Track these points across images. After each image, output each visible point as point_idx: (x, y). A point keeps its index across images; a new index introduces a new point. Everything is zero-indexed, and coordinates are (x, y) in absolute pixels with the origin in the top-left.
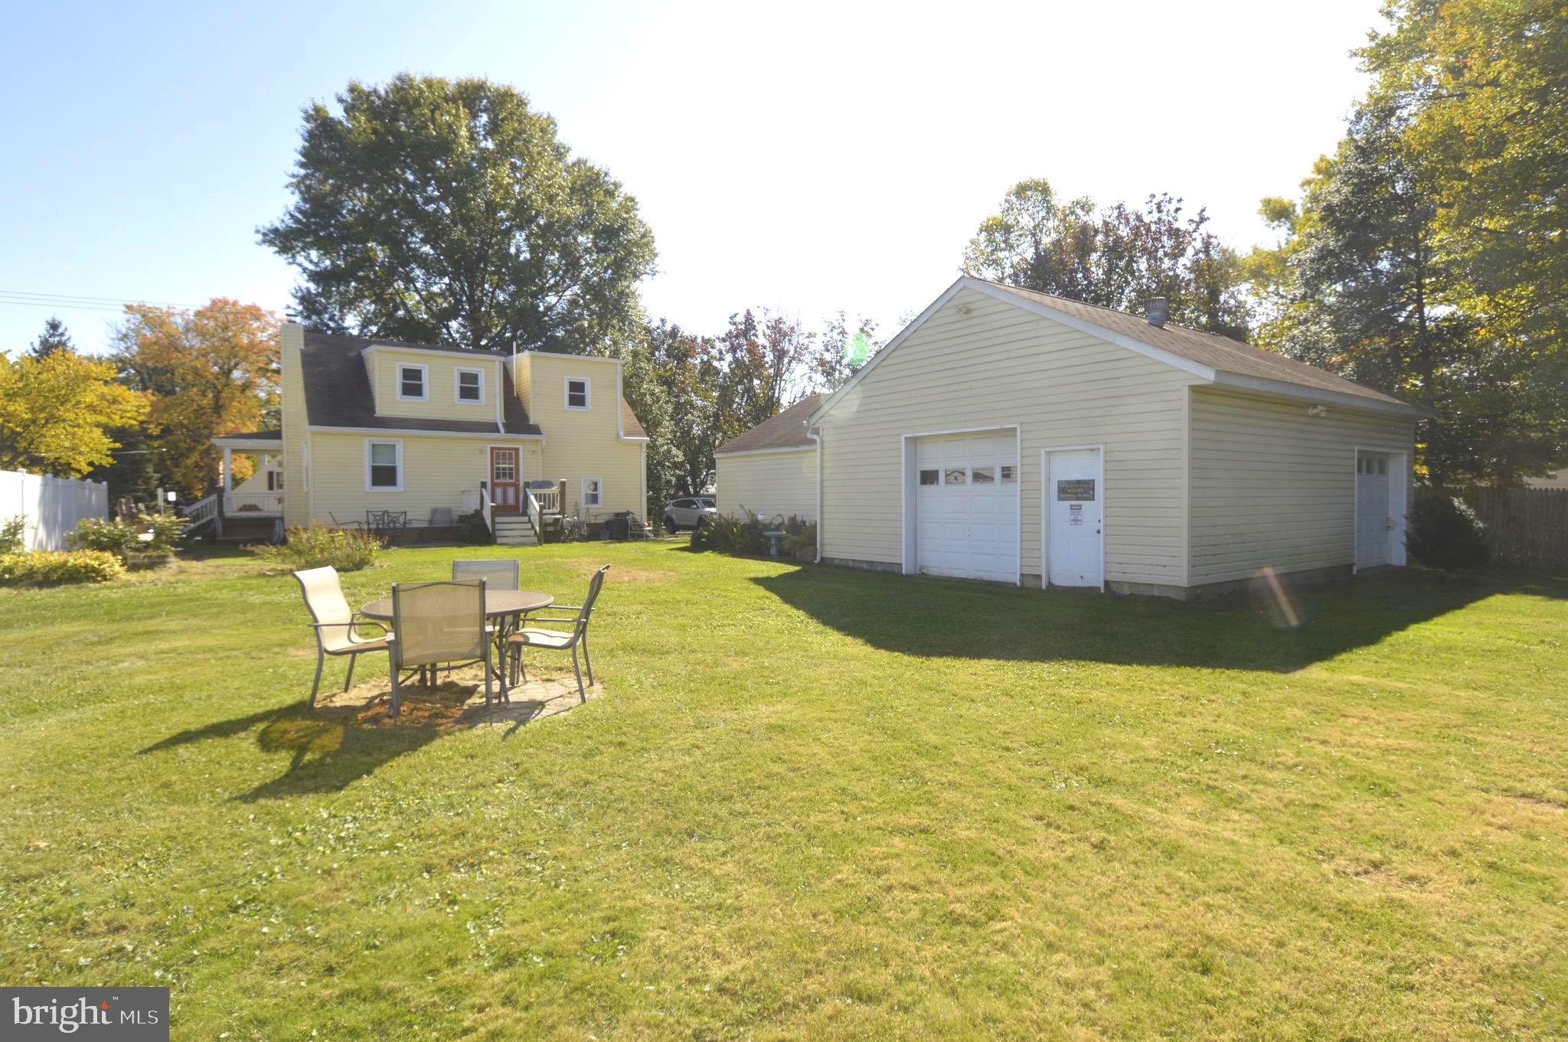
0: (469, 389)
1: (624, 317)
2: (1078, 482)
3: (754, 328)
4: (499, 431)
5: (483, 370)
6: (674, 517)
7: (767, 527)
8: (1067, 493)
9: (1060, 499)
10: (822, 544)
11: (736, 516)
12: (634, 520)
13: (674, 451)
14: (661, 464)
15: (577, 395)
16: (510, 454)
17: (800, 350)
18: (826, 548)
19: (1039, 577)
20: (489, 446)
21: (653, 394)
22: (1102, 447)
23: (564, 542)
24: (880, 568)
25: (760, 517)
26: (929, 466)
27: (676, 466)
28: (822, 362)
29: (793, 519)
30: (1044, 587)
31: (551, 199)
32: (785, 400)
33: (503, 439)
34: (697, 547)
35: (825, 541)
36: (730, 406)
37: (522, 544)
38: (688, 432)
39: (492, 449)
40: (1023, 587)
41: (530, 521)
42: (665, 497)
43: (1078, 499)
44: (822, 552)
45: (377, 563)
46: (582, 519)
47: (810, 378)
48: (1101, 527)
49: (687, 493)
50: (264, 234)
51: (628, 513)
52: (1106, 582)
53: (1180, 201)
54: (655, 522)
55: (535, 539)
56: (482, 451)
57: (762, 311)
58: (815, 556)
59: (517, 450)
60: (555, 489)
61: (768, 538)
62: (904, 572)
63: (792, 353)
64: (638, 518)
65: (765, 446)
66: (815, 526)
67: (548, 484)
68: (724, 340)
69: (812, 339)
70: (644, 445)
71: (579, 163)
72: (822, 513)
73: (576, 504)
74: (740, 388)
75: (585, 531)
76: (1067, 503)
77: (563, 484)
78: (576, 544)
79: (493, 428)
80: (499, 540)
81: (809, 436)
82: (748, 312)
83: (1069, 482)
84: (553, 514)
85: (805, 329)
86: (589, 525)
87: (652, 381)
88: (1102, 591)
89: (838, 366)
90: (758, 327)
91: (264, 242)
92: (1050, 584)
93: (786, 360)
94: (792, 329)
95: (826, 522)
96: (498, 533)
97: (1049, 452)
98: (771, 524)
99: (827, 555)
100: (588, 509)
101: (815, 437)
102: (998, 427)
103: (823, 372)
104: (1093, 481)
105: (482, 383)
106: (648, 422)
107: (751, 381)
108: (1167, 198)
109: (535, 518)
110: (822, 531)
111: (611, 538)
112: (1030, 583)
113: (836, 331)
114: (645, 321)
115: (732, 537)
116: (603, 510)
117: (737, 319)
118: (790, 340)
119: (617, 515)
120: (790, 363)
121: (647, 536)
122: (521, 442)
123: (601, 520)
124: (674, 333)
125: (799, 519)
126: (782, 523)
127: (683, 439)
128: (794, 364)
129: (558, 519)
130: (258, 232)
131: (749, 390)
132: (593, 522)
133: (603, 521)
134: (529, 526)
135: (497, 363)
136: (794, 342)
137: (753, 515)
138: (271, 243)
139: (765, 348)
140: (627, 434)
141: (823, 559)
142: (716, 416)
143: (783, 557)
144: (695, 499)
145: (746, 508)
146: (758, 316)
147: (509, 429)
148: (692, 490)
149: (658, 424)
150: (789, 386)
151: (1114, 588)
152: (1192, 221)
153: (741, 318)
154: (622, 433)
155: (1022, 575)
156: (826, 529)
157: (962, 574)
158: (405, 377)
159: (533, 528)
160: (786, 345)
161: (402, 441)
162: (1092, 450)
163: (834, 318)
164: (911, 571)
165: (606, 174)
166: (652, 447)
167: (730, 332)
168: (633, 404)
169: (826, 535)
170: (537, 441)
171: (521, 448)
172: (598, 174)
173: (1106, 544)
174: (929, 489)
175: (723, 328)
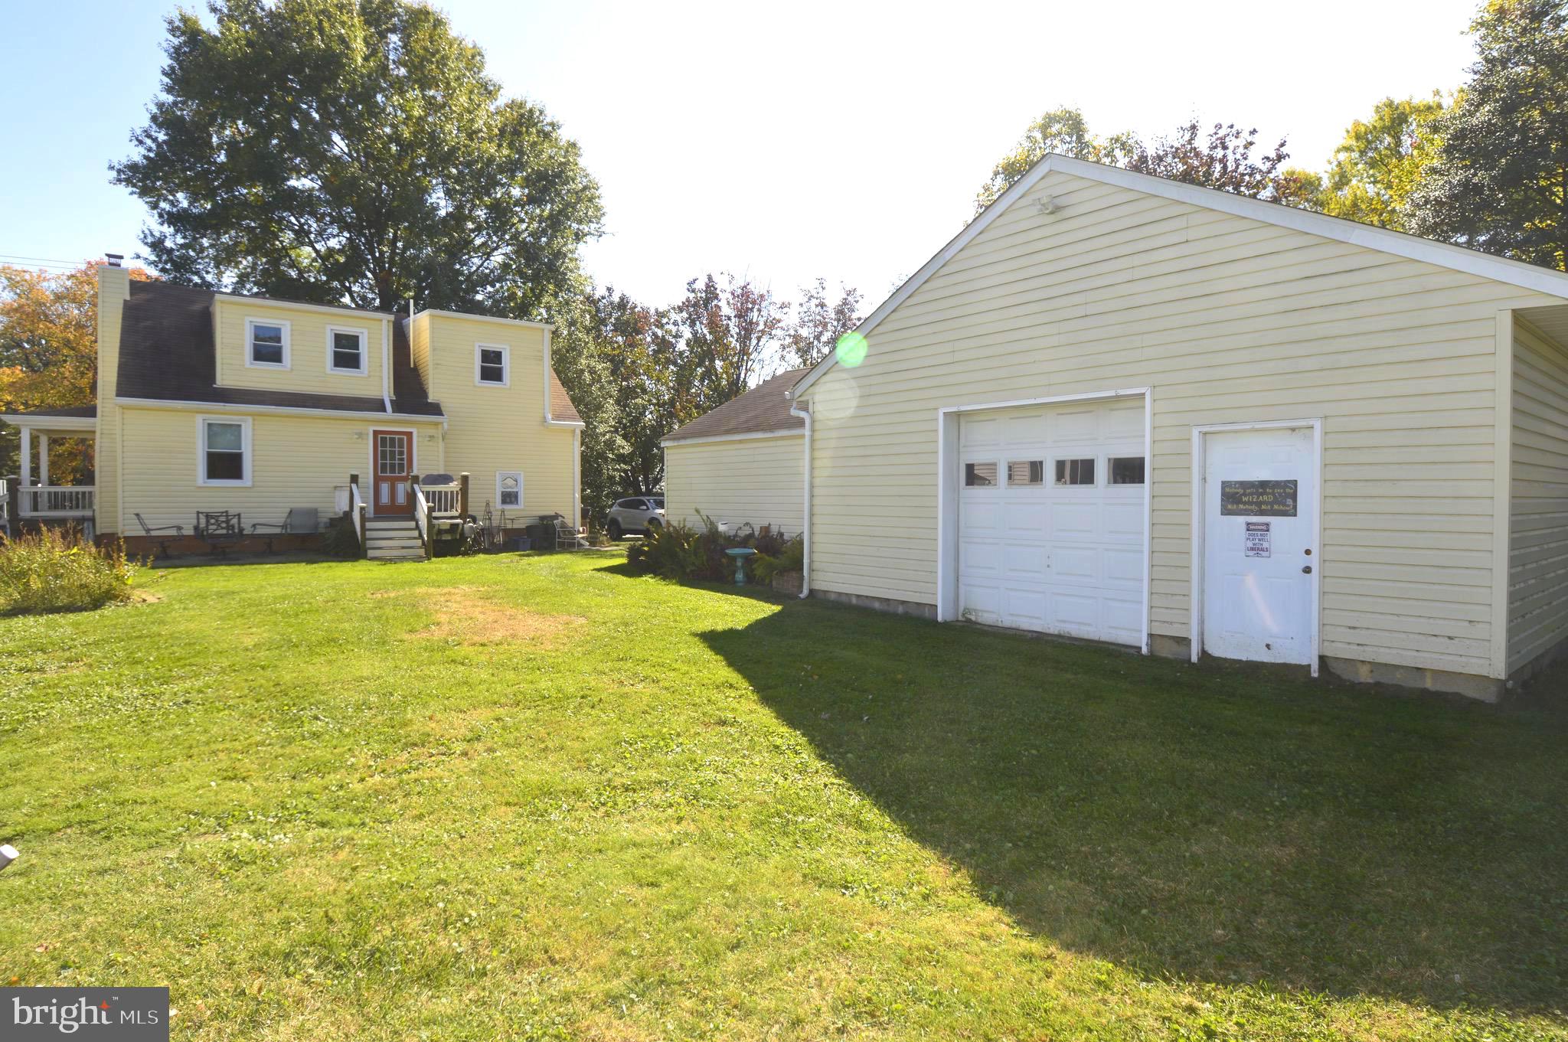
0: (347, 354)
1: (561, 283)
2: (1264, 484)
3: (716, 297)
4: (384, 410)
5: (365, 331)
6: (620, 519)
7: (732, 541)
8: (1240, 502)
9: (1225, 512)
10: (811, 570)
11: (689, 525)
12: (563, 525)
13: (619, 441)
14: (602, 456)
15: (492, 367)
16: (401, 441)
17: (772, 324)
18: (816, 575)
19: (1185, 641)
20: (371, 429)
21: (592, 371)
22: (1318, 425)
23: (465, 554)
24: (900, 609)
25: (722, 528)
26: (978, 457)
27: (621, 458)
28: (797, 339)
29: (766, 530)
30: (1194, 659)
31: (471, 135)
32: (753, 382)
33: (391, 421)
34: (634, 568)
35: (816, 566)
36: (688, 390)
37: (403, 559)
38: (637, 420)
39: (376, 433)
40: (1152, 657)
41: (417, 527)
42: (607, 496)
43: (1262, 513)
44: (811, 580)
45: (137, 595)
46: (495, 523)
47: (783, 358)
48: (1314, 561)
49: (639, 492)
50: (119, 171)
51: (556, 516)
52: (1322, 659)
53: (1253, 132)
54: (592, 526)
55: (422, 552)
56: (360, 435)
57: (726, 278)
58: (801, 586)
59: (410, 435)
60: (454, 486)
61: (734, 558)
62: (940, 619)
63: (761, 327)
64: (569, 522)
65: (728, 432)
66: (801, 543)
67: (446, 479)
68: (681, 309)
69: (785, 310)
70: (578, 432)
71: (513, 105)
72: (812, 524)
73: (488, 504)
74: (700, 370)
75: (500, 539)
76: (1241, 520)
77: (465, 480)
78: (482, 556)
79: (379, 405)
80: (371, 553)
81: (794, 412)
82: (710, 278)
83: (1243, 484)
84: (448, 518)
85: (778, 298)
86: (506, 531)
87: (592, 356)
88: (1315, 675)
89: (816, 342)
90: (721, 295)
91: (119, 180)
92: (1204, 654)
93: (754, 336)
94: (762, 296)
95: (816, 538)
96: (369, 544)
97: (1205, 434)
98: (736, 536)
99: (819, 585)
100: (503, 511)
101: (802, 414)
102: (1112, 393)
103: (799, 350)
104: (1295, 482)
105: (364, 349)
106: (585, 405)
107: (712, 361)
108: (1234, 131)
109: (423, 522)
110: (811, 552)
111: (532, 548)
112: (1166, 651)
113: (814, 302)
114: (588, 290)
115: (681, 554)
116: (522, 514)
117: (695, 286)
118: (759, 310)
119: (542, 518)
120: (759, 339)
121: (580, 545)
122: (417, 426)
123: (521, 524)
124: (623, 304)
125: (774, 530)
126: (751, 536)
127: (630, 426)
128: (763, 340)
129: (457, 525)
130: (111, 168)
131: (710, 372)
132: (509, 526)
133: (524, 526)
134: (416, 533)
135: (385, 323)
136: (764, 313)
137: (712, 523)
138: (128, 182)
139: (729, 318)
140: (557, 417)
141: (811, 591)
142: (672, 402)
143: (753, 588)
144: (645, 499)
145: (703, 512)
146: (722, 284)
147: (399, 406)
148: (643, 488)
149: (599, 407)
150: (756, 366)
151: (1337, 669)
152: (1267, 158)
153: (700, 285)
154: (550, 416)
155: (1151, 636)
156: (817, 548)
157: (1037, 626)
158: (257, 338)
159: (421, 536)
160: (754, 316)
161: (250, 419)
162: (1293, 430)
163: (812, 286)
164: (950, 617)
165: (541, 112)
166: (588, 436)
167: (688, 300)
168: (567, 383)
169: (816, 557)
170: (436, 424)
171: (415, 431)
172: (531, 111)
173: (1323, 593)
174: (978, 491)
175: (681, 296)
